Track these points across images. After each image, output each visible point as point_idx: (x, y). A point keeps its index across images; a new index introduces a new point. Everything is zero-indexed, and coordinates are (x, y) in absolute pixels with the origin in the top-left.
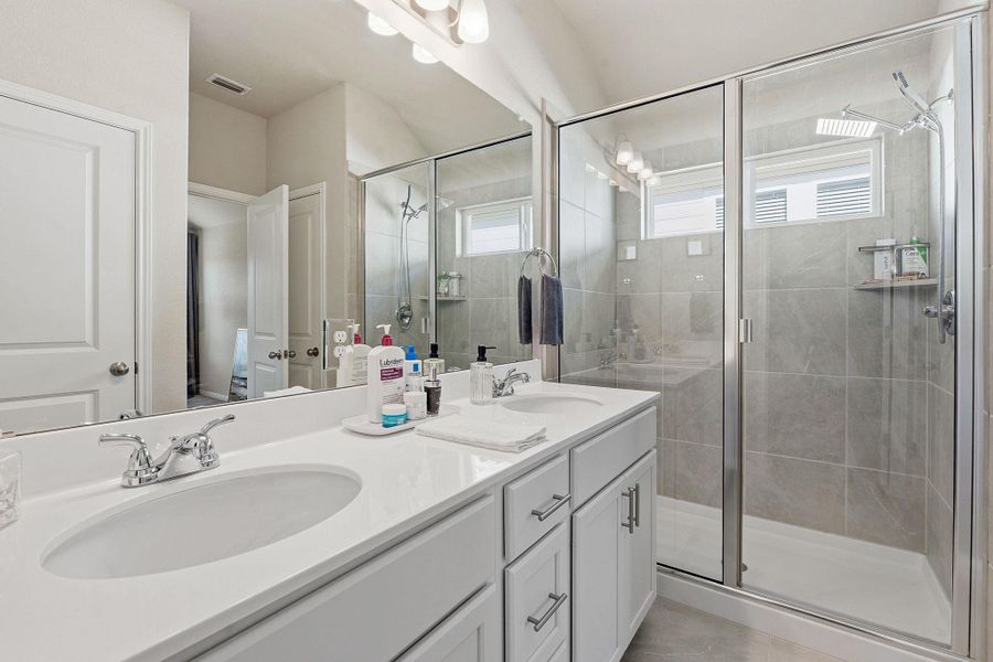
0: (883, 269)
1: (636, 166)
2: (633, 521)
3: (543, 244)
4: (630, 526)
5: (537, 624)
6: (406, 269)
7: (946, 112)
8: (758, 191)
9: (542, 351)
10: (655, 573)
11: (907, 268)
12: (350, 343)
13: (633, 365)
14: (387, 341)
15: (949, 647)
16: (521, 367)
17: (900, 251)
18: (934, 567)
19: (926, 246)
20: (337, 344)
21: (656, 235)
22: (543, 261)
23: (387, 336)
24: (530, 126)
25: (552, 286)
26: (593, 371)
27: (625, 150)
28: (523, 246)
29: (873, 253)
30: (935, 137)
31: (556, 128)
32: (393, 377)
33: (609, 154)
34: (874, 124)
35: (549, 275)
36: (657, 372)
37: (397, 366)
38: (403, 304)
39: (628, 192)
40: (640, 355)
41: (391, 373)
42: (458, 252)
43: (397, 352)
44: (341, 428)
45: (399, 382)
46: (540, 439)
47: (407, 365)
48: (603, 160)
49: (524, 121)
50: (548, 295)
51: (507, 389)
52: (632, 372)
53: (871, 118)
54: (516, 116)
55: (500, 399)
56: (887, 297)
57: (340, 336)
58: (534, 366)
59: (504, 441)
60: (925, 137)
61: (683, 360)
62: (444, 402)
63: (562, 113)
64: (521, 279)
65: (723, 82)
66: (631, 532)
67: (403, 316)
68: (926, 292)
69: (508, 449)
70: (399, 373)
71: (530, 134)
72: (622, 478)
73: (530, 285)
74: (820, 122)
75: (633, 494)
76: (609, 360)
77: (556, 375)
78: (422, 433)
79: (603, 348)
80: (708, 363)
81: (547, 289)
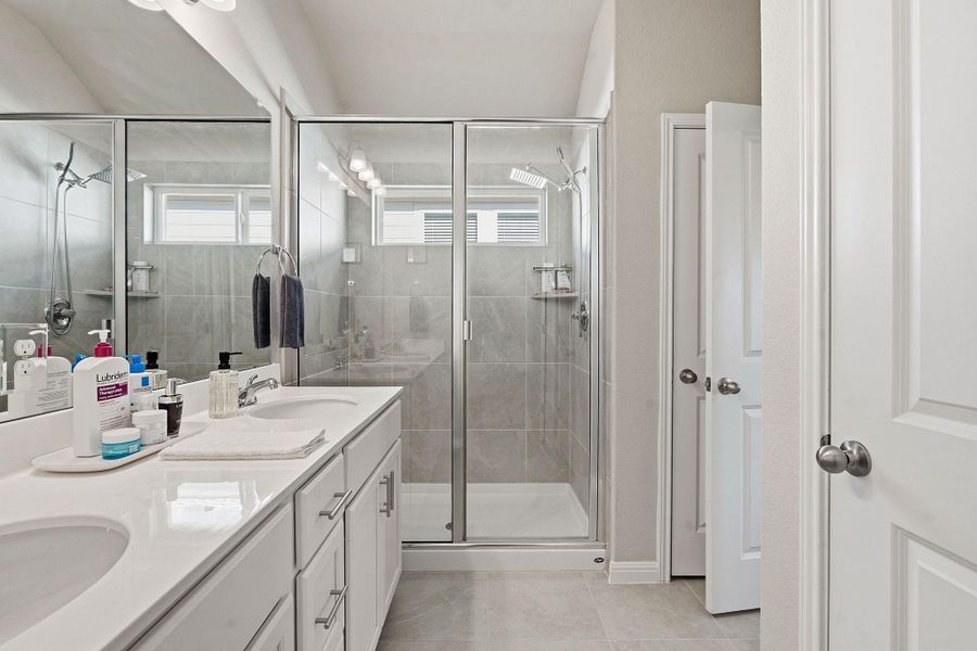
0: (547, 285)
1: (367, 175)
2: (390, 504)
3: (281, 241)
4: (388, 512)
5: (325, 622)
6: (62, 254)
7: (584, 181)
8: (468, 212)
9: (280, 355)
10: (401, 551)
11: (560, 286)
12: (40, 355)
13: (365, 364)
14: (104, 351)
15: (587, 538)
16: (263, 373)
17: (556, 272)
18: (575, 491)
19: (569, 270)
20: (20, 358)
21: (386, 241)
22: (283, 259)
23: (104, 344)
24: (268, 114)
25: (292, 287)
26: (328, 373)
27: (358, 157)
28: (240, 238)
29: (541, 272)
30: (576, 197)
31: (295, 124)
32: (115, 395)
33: (343, 159)
34: (545, 181)
35: (288, 274)
36: (388, 369)
37: (120, 382)
38: (58, 300)
39: (358, 198)
40: (370, 354)
41: (110, 391)
42: (147, 237)
43: (118, 364)
44: (32, 470)
45: (123, 400)
46: (319, 441)
47: (134, 380)
48: (336, 161)
49: (263, 108)
50: (289, 295)
51: (250, 397)
52: (364, 370)
53: (544, 176)
54: (255, 101)
55: (243, 409)
56: (543, 303)
57: (24, 346)
58: (273, 371)
59: (287, 448)
60: (568, 194)
61: (409, 357)
62: (185, 419)
63: (301, 110)
64: (257, 278)
65: (451, 122)
66: (388, 516)
67: (58, 316)
68: (569, 302)
69: (294, 455)
70: (124, 389)
71: (269, 122)
72: (379, 469)
73: (268, 285)
74: (514, 170)
75: (389, 482)
76: (344, 360)
77: (295, 379)
78: (169, 458)
79: (334, 349)
80: (429, 358)
81: (289, 290)
